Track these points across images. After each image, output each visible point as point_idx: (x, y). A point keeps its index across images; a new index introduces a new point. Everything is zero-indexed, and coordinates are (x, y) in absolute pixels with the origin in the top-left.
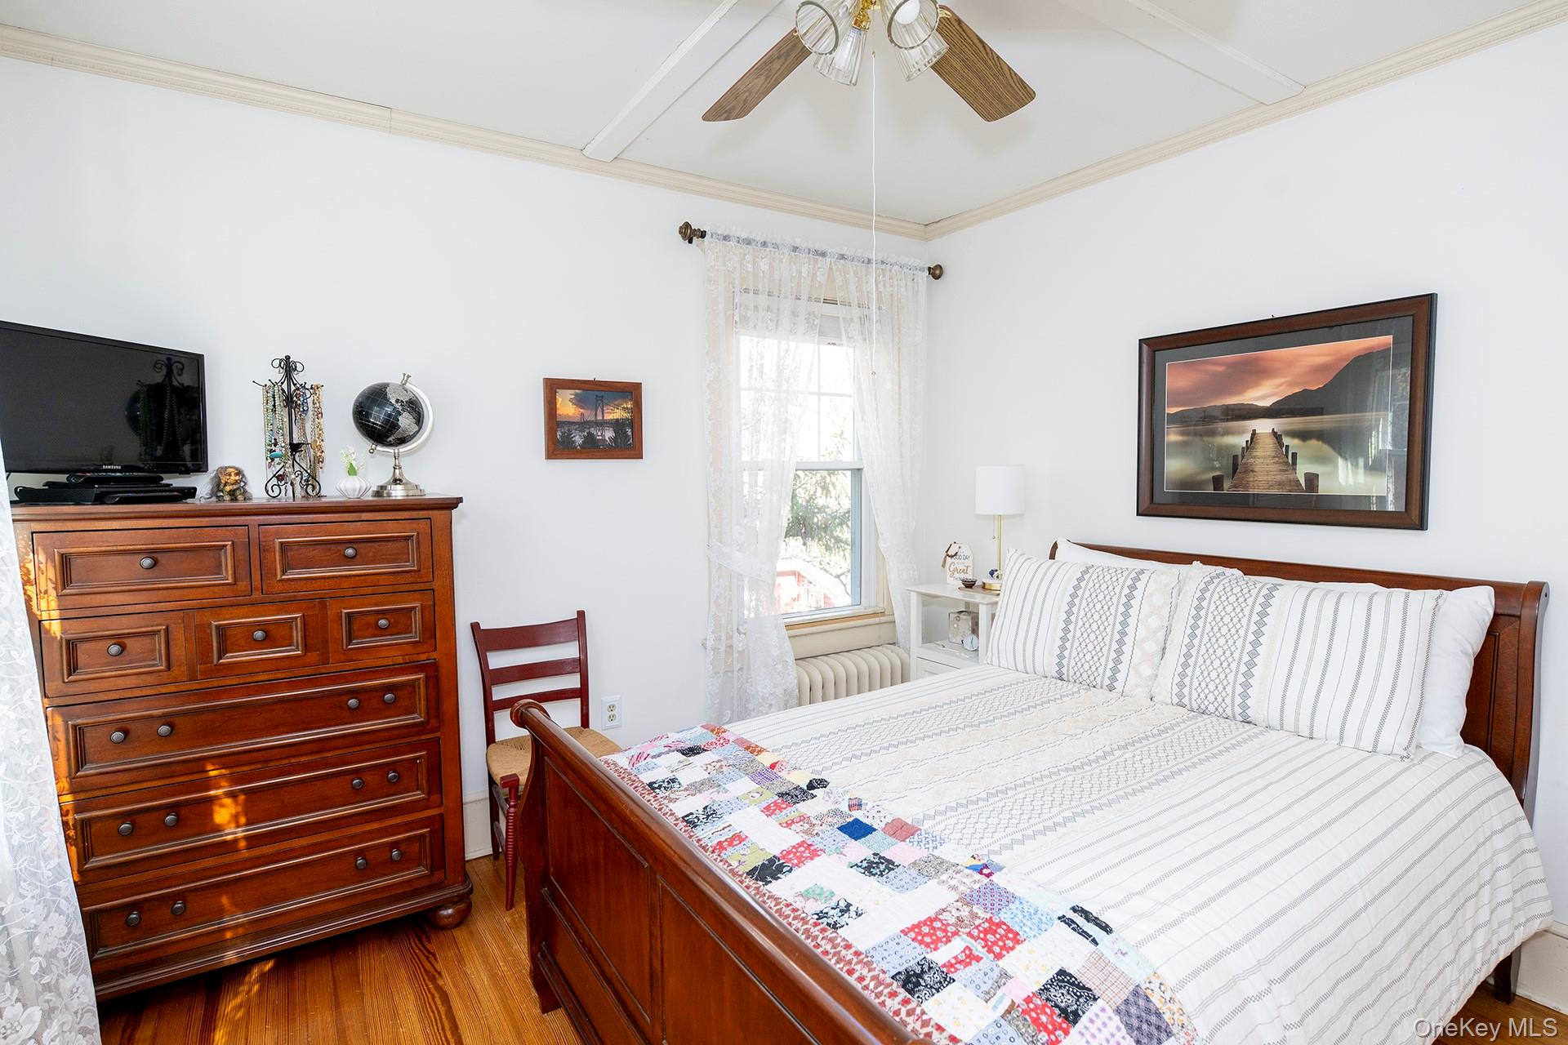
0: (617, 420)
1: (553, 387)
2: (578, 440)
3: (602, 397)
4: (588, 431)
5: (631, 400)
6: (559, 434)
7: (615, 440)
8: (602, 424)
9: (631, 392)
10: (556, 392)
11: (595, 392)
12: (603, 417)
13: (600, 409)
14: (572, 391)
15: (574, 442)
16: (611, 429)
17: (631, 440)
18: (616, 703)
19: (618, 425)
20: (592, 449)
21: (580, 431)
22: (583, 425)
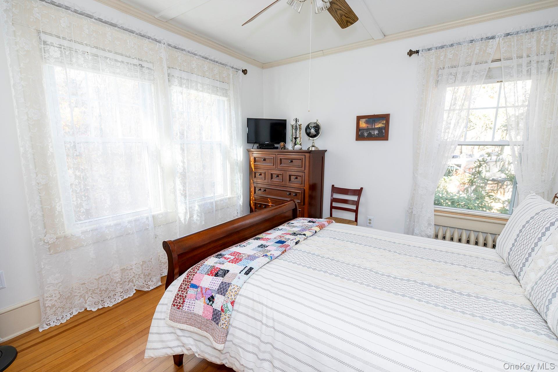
0: (380, 127)
1: (359, 118)
2: (366, 134)
3: (375, 120)
4: (369, 131)
5: (385, 120)
6: (360, 133)
7: (378, 134)
8: (374, 129)
9: (386, 118)
10: (360, 120)
11: (372, 119)
12: (375, 127)
13: (374, 124)
14: (365, 119)
15: (364, 135)
16: (377, 130)
17: (384, 134)
18: (371, 219)
19: (380, 129)
20: (371, 137)
21: (367, 132)
22: (367, 130)
